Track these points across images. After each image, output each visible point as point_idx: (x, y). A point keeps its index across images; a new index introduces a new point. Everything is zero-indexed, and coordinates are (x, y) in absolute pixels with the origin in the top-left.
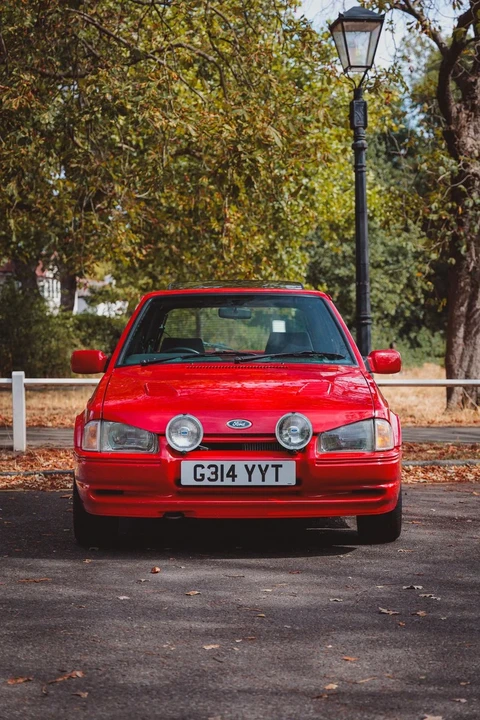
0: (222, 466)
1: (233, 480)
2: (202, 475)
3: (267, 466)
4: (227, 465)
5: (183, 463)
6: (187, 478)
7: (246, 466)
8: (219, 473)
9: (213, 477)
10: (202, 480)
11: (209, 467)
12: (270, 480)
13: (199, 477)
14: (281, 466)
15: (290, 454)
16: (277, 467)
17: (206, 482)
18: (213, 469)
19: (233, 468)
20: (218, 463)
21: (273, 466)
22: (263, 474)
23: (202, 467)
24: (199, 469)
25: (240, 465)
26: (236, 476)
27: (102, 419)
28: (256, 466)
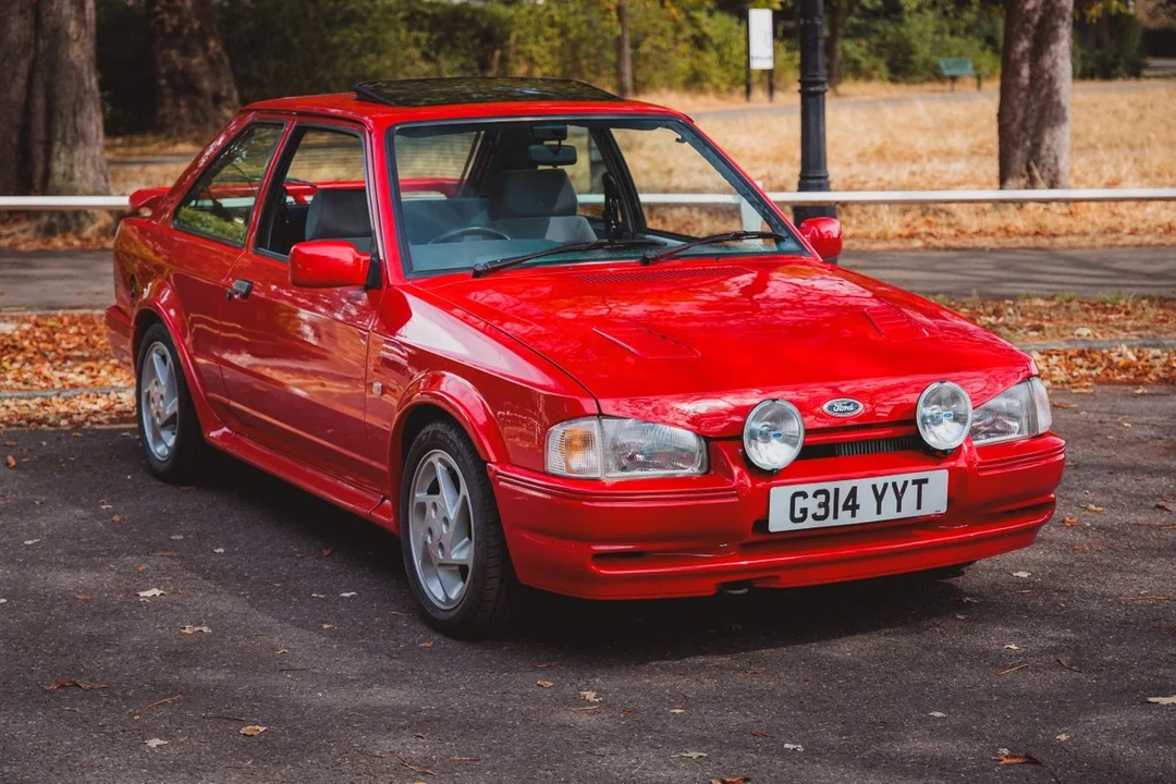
0: (837, 491)
1: (853, 515)
2: (804, 511)
3: (906, 483)
4: (845, 487)
5: (774, 491)
6: (779, 520)
7: (874, 487)
8: (831, 504)
9: (821, 512)
10: (802, 520)
11: (815, 496)
12: (909, 510)
13: (798, 515)
14: (926, 481)
15: (936, 457)
16: (920, 483)
17: (809, 523)
18: (822, 498)
19: (854, 490)
20: (830, 486)
21: (914, 482)
22: (899, 499)
23: (804, 495)
24: (799, 500)
25: (864, 486)
26: (858, 507)
27: (600, 415)
28: (890, 486)
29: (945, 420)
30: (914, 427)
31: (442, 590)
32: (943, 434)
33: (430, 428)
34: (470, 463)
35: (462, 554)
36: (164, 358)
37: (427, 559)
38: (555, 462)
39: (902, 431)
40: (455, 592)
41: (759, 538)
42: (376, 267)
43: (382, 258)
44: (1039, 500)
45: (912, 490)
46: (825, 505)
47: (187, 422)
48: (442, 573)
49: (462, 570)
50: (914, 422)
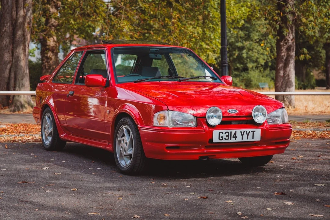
0: (231, 132)
1: (235, 139)
2: (222, 137)
3: (249, 131)
4: (233, 131)
5: (214, 131)
6: (216, 139)
7: (241, 132)
8: (230, 136)
9: (227, 138)
10: (222, 140)
11: (225, 133)
12: (250, 139)
13: (221, 138)
14: (255, 131)
15: (257, 125)
16: (253, 132)
17: (224, 141)
18: (227, 134)
19: (236, 132)
20: (229, 131)
21: (252, 131)
22: (248, 136)
23: (222, 133)
24: (221, 134)
25: (238, 131)
26: (237, 137)
27: (168, 110)
28: (245, 132)
29: (260, 115)
30: (252, 118)
31: (124, 163)
32: (259, 119)
33: (122, 119)
34: (133, 126)
35: (131, 152)
36: (49, 117)
37: (121, 155)
38: (156, 122)
39: (249, 119)
40: (129, 162)
41: (210, 144)
42: (108, 81)
43: (110, 79)
44: (284, 140)
45: (251, 134)
46: (228, 136)
47: (55, 134)
48: (125, 158)
49: (130, 156)
50: (252, 116)
